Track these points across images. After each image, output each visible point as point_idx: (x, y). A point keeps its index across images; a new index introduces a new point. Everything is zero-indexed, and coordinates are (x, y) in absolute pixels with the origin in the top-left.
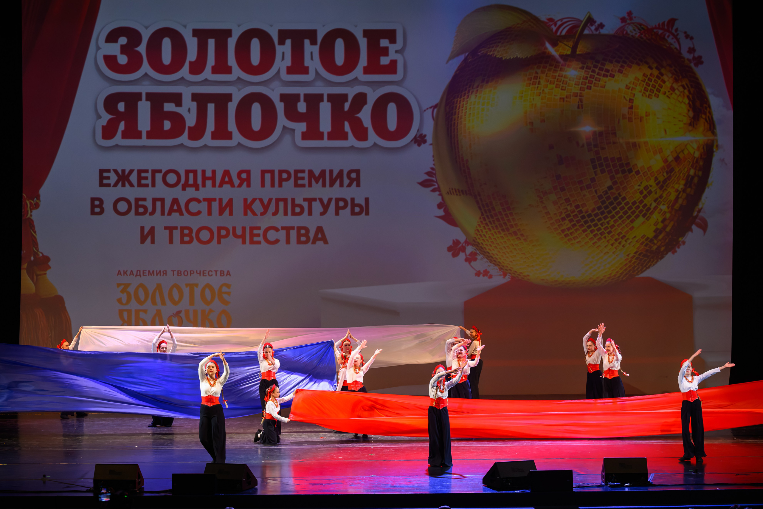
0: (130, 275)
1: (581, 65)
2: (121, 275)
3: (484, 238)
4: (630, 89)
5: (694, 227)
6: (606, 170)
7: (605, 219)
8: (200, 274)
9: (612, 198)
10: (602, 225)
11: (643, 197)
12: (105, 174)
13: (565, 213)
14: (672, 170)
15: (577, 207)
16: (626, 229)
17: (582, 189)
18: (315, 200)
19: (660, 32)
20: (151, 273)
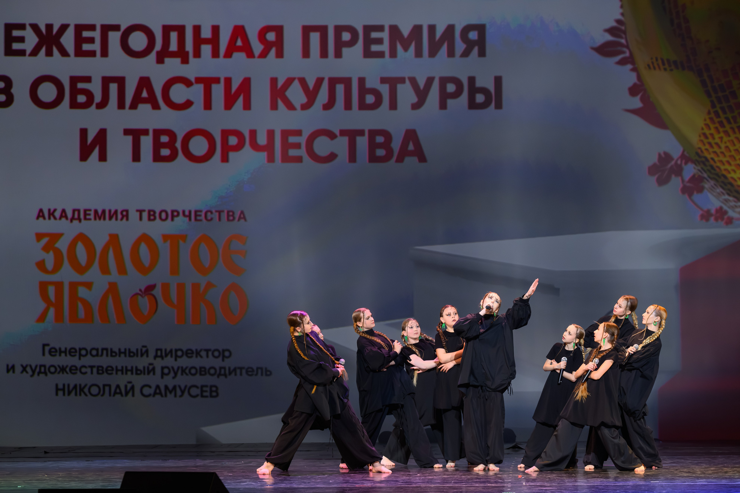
0: (60, 218)
2: (44, 218)
3: (716, 149)
8: (189, 216)
12: (16, 33)
18: (402, 80)
20: (100, 215)
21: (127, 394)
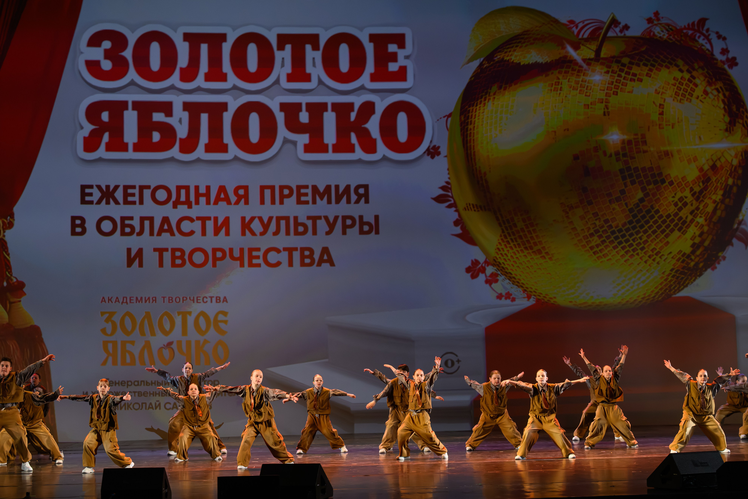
0: (115, 302)
1: (605, 69)
2: (105, 302)
3: (505, 257)
4: (660, 94)
5: (734, 241)
6: (637, 181)
7: (637, 235)
8: (193, 300)
9: (644, 211)
10: (634, 240)
11: (678, 209)
12: (87, 191)
13: (593, 228)
14: (709, 179)
15: (606, 221)
16: (661, 245)
17: (610, 202)
18: (319, 218)
19: (690, 32)
20: (139, 300)
21: (156, 408)
